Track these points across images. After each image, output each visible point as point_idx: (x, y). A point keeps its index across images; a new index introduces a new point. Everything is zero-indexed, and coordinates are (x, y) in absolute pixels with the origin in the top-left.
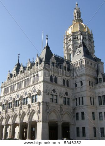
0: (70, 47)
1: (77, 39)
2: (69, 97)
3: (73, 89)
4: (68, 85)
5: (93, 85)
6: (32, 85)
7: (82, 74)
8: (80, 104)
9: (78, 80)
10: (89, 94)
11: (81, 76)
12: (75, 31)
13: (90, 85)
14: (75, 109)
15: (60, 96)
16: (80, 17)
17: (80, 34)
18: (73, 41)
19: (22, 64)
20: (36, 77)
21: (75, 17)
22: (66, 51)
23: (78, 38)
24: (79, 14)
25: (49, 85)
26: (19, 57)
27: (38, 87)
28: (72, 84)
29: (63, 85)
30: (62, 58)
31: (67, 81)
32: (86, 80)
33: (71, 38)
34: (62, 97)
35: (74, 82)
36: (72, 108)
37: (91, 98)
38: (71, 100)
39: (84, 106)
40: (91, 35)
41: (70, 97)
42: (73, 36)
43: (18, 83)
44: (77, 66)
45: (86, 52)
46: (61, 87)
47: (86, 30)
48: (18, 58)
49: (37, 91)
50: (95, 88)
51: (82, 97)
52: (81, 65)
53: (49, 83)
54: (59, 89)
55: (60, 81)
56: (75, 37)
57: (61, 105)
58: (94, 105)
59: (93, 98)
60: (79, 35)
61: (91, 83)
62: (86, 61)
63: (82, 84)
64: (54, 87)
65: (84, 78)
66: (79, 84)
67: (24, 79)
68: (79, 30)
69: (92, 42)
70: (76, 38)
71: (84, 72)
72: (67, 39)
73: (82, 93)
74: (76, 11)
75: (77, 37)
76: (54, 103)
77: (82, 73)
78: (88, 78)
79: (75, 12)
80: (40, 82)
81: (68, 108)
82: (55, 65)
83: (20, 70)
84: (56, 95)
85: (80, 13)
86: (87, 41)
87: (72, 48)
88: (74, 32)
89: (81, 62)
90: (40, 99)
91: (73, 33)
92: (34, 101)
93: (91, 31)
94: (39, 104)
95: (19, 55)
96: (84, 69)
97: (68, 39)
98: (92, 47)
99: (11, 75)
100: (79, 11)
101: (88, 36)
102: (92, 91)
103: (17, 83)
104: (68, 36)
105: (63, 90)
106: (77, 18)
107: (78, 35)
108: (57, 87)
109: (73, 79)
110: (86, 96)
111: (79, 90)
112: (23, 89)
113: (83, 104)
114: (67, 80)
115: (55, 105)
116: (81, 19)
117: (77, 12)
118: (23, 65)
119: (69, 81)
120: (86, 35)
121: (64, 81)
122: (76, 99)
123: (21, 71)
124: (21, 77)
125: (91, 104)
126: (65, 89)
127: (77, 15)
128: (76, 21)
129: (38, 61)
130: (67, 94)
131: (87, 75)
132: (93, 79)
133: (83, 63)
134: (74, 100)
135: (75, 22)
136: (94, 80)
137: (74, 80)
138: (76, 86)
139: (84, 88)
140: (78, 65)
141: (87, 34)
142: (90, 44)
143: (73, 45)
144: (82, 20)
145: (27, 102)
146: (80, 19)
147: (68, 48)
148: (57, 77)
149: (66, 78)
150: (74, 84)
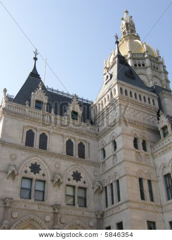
2: (83, 185)
3: (96, 164)
5: (148, 148)
8: (113, 202)
9: (107, 139)
10: (134, 169)
13: (136, 146)
14: (102, 215)
15: (53, 181)
16: (133, 31)
17: (130, 58)
21: (124, 33)
24: (130, 26)
25: (19, 153)
28: (92, 151)
29: (65, 154)
34: (59, 183)
35: (101, 147)
36: (93, 215)
37: (141, 180)
38: (90, 192)
40: (157, 59)
41: (89, 185)
44: (104, 106)
46: (58, 160)
47: (144, 49)
50: (152, 154)
51: (118, 181)
54: (51, 163)
55: (56, 144)
57: (56, 207)
58: (152, 200)
59: (149, 182)
61: (140, 142)
62: (120, 89)
63: (115, 147)
64: (34, 160)
66: (109, 149)
68: (128, 50)
69: (161, 72)
73: (117, 169)
76: (32, 200)
78: (130, 128)
79: (123, 25)
81: (80, 213)
82: (44, 106)
84: (42, 178)
86: (149, 69)
89: (111, 93)
96: (118, 108)
98: (161, 81)
100: (131, 21)
102: (143, 163)
105: (67, 167)
106: (128, 33)
110: (125, 175)
111: (109, 163)
113: (119, 199)
114: (78, 143)
115: (36, 207)
116: (136, 34)
117: (127, 24)
119: (84, 143)
120: (145, 58)
125: (143, 197)
126: (71, 163)
127: (127, 29)
128: (126, 39)
130: (77, 176)
133: (115, 94)
134: (99, 191)
136: (148, 136)
137: (100, 141)
138: (104, 156)
139: (120, 155)
144: (138, 36)
148: (47, 134)
149: (77, 137)
150: (101, 151)
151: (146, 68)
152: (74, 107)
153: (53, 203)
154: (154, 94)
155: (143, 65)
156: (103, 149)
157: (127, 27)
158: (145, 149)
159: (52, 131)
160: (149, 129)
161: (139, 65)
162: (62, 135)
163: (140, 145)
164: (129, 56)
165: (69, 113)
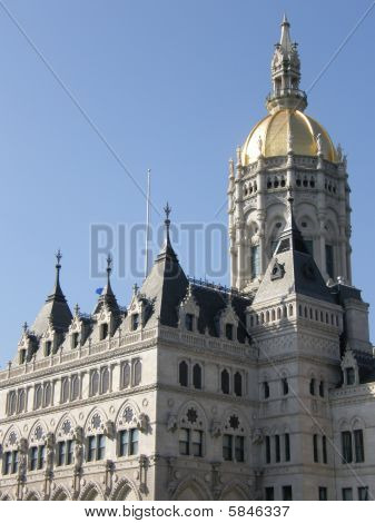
0: (254, 217)
1: (279, 187)
2: (241, 434)
3: (255, 404)
4: (238, 391)
5: (326, 392)
6: (118, 396)
7: (287, 355)
8: (278, 459)
9: (275, 372)
10: (309, 423)
11: (282, 360)
12: (273, 155)
13: (312, 392)
14: (262, 473)
15: (211, 431)
16: (295, 80)
17: (291, 168)
18: (264, 194)
20: (131, 372)
21: (278, 80)
23: (283, 183)
24: (292, 70)
25: (176, 396)
26: (58, 267)
27: (140, 405)
28: (252, 388)
29: (221, 392)
30: (221, 288)
31: (238, 377)
32: (298, 376)
33: (258, 179)
34: (218, 435)
35: (262, 380)
36: (251, 473)
37: (315, 436)
38: (248, 443)
39: (292, 466)
40: (336, 166)
41: (247, 433)
42: (263, 172)
43: (63, 379)
44: (271, 323)
46: (214, 402)
47: (317, 148)
48: (56, 270)
49: (136, 416)
50: (330, 401)
51: (287, 436)
52: (285, 323)
53: (175, 391)
54: (208, 407)
55: (211, 379)
56: (272, 180)
57: (215, 464)
58: (325, 461)
59: (324, 438)
60: (288, 173)
61: (317, 384)
62: (299, 308)
63: (286, 390)
64: (191, 404)
65: (292, 368)
66: (276, 388)
67: (88, 368)
68: (289, 150)
69: (339, 199)
70: (276, 184)
71: (294, 349)
72: (241, 182)
73: (287, 420)
74: (281, 58)
75: (279, 178)
76: (191, 457)
77: (287, 350)
78: (308, 366)
79: (276, 60)
80: (147, 389)
81: (238, 470)
82: (195, 322)
83: (71, 332)
84: (199, 428)
85: (298, 67)
86: (321, 196)
87: (259, 224)
88: (272, 159)
89: (285, 309)
90: (147, 445)
91: (264, 159)
92: (127, 449)
93: (339, 150)
94: (144, 461)
95: (59, 257)
96: (295, 336)
97: (247, 184)
99: (34, 342)
100: (295, 55)
101: (326, 175)
102: (319, 414)
103: (59, 376)
104: (245, 169)
105: (223, 410)
106: (286, 89)
107: (285, 171)
108: (203, 403)
109: (258, 367)
110: (299, 433)
111: (275, 408)
112: (85, 403)
113: (288, 458)
114: (234, 373)
115: (195, 465)
116: (302, 95)
117: (286, 63)
118: (82, 311)
119: (242, 374)
120: (317, 171)
121: (225, 375)
122: (268, 438)
123: (76, 335)
124: (78, 358)
125: (316, 460)
126: (229, 405)
127: (286, 76)
128: (281, 103)
129: (138, 310)
130: (234, 422)
131: (303, 358)
132: (325, 369)
133: (291, 314)
134: (259, 442)
135: (275, 105)
136: (328, 374)
137: (261, 370)
138: (267, 394)
139: (293, 405)
141: (319, 167)
142: (330, 208)
143: (265, 211)
144: (305, 99)
145: (100, 450)
146: (298, 97)
147: (245, 220)
148: (201, 365)
149: (234, 366)
150: (261, 385)
151: (317, 192)
152: (229, 317)
153: (210, 459)
155: (312, 184)
156: (266, 384)
157: (286, 71)
158: (322, 394)
159: (207, 360)
160: (329, 365)
161: (305, 183)
162: (218, 365)
163: (317, 390)
164: (289, 163)
165: (223, 329)
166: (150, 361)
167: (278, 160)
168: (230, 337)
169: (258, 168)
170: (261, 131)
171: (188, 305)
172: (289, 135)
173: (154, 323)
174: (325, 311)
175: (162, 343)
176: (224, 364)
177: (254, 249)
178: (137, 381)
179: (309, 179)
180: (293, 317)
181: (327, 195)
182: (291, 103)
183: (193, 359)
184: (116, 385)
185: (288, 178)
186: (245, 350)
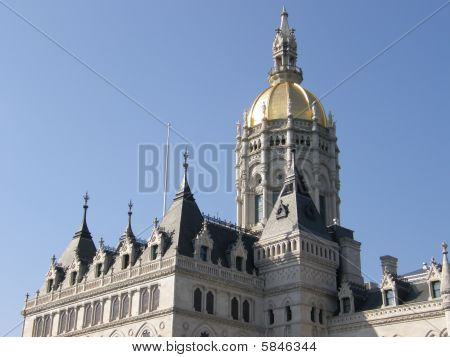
0: (259, 170)
1: (281, 144)
3: (261, 330)
4: (246, 318)
5: (324, 320)
6: (138, 319)
7: (291, 285)
9: (279, 301)
11: (286, 289)
12: (275, 117)
13: (313, 319)
16: (293, 59)
17: (291, 129)
18: (268, 150)
19: (102, 242)
20: (150, 297)
21: (279, 59)
22: (244, 183)
23: (284, 141)
24: (290, 50)
25: (190, 320)
26: (86, 207)
27: (157, 328)
28: (259, 315)
29: (231, 318)
30: (232, 226)
31: (246, 304)
32: (301, 304)
33: (262, 139)
35: (267, 308)
40: (327, 130)
42: (267, 132)
43: (86, 305)
44: (276, 257)
45: (306, 213)
46: (225, 326)
47: (312, 114)
50: (328, 328)
52: (289, 257)
53: (190, 315)
55: (223, 305)
56: (274, 139)
60: (288, 133)
61: (317, 312)
62: (302, 243)
63: (289, 317)
64: (204, 328)
65: (295, 297)
66: (280, 316)
67: (109, 295)
68: (289, 114)
69: (331, 157)
70: (278, 141)
71: (297, 279)
72: (247, 140)
74: (281, 40)
75: (280, 137)
77: (291, 281)
78: (309, 295)
79: (277, 42)
80: (164, 313)
82: (209, 253)
83: (96, 262)
85: (295, 48)
86: (316, 153)
87: (263, 176)
88: (274, 121)
89: (289, 244)
91: (267, 122)
93: (330, 116)
95: (86, 199)
96: (298, 268)
97: (252, 142)
98: (329, 171)
99: (61, 273)
100: (293, 40)
101: (320, 136)
103: (83, 303)
104: (251, 130)
106: (285, 66)
107: (285, 131)
108: (215, 327)
109: (264, 296)
112: (106, 327)
114: (243, 301)
116: (298, 70)
117: (285, 44)
118: (106, 244)
119: (249, 302)
120: (312, 132)
121: (234, 303)
123: (100, 265)
124: (101, 286)
126: (237, 329)
127: (285, 55)
128: (281, 77)
129: (158, 241)
131: (306, 288)
132: (323, 298)
133: (295, 248)
135: (275, 79)
136: (326, 304)
137: (267, 299)
138: (272, 321)
140: (279, 253)
141: (314, 129)
142: (323, 164)
143: (268, 165)
144: (300, 74)
146: (295, 72)
147: (250, 173)
148: (214, 293)
149: (243, 295)
150: (267, 313)
151: (312, 150)
152: (239, 250)
154: (336, 245)
155: (308, 143)
156: (271, 311)
157: (285, 51)
158: (321, 321)
159: (218, 288)
160: (327, 296)
161: (302, 142)
162: (228, 294)
163: (317, 317)
164: (288, 125)
165: (233, 260)
166: (167, 287)
167: (280, 122)
168: (239, 268)
169: (262, 129)
170: (265, 99)
171: (202, 238)
172: (288, 102)
173: (172, 252)
174: (324, 248)
175: (179, 271)
176: (235, 292)
177: (257, 197)
178: (155, 306)
179: (305, 138)
180: (297, 251)
181: (320, 153)
182: (289, 76)
183: (207, 287)
184: (135, 311)
185: (288, 137)
186: (253, 281)
